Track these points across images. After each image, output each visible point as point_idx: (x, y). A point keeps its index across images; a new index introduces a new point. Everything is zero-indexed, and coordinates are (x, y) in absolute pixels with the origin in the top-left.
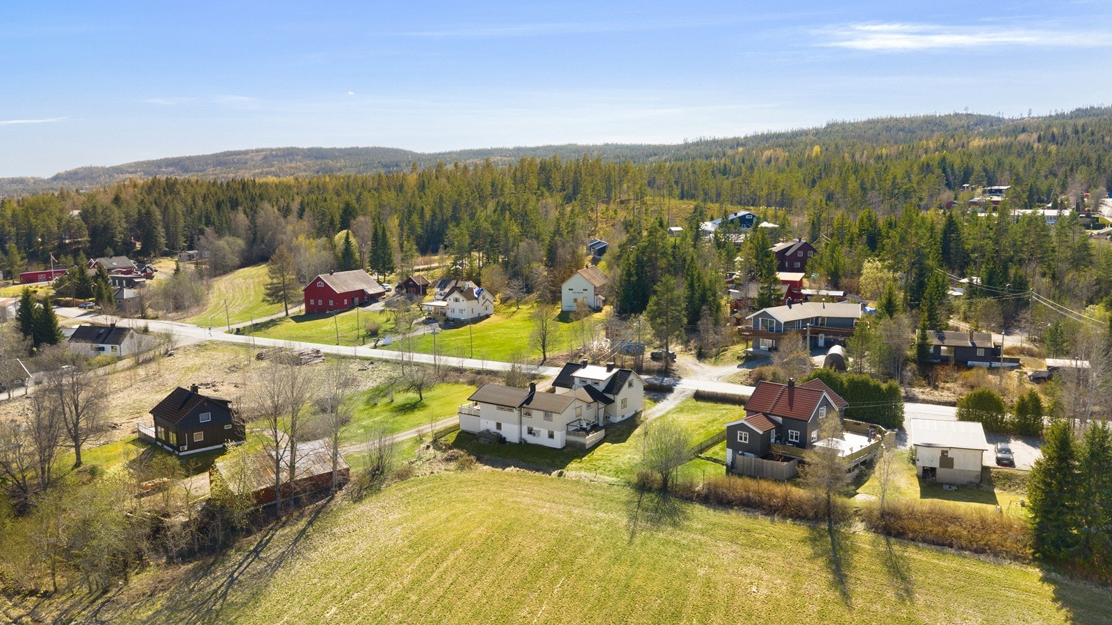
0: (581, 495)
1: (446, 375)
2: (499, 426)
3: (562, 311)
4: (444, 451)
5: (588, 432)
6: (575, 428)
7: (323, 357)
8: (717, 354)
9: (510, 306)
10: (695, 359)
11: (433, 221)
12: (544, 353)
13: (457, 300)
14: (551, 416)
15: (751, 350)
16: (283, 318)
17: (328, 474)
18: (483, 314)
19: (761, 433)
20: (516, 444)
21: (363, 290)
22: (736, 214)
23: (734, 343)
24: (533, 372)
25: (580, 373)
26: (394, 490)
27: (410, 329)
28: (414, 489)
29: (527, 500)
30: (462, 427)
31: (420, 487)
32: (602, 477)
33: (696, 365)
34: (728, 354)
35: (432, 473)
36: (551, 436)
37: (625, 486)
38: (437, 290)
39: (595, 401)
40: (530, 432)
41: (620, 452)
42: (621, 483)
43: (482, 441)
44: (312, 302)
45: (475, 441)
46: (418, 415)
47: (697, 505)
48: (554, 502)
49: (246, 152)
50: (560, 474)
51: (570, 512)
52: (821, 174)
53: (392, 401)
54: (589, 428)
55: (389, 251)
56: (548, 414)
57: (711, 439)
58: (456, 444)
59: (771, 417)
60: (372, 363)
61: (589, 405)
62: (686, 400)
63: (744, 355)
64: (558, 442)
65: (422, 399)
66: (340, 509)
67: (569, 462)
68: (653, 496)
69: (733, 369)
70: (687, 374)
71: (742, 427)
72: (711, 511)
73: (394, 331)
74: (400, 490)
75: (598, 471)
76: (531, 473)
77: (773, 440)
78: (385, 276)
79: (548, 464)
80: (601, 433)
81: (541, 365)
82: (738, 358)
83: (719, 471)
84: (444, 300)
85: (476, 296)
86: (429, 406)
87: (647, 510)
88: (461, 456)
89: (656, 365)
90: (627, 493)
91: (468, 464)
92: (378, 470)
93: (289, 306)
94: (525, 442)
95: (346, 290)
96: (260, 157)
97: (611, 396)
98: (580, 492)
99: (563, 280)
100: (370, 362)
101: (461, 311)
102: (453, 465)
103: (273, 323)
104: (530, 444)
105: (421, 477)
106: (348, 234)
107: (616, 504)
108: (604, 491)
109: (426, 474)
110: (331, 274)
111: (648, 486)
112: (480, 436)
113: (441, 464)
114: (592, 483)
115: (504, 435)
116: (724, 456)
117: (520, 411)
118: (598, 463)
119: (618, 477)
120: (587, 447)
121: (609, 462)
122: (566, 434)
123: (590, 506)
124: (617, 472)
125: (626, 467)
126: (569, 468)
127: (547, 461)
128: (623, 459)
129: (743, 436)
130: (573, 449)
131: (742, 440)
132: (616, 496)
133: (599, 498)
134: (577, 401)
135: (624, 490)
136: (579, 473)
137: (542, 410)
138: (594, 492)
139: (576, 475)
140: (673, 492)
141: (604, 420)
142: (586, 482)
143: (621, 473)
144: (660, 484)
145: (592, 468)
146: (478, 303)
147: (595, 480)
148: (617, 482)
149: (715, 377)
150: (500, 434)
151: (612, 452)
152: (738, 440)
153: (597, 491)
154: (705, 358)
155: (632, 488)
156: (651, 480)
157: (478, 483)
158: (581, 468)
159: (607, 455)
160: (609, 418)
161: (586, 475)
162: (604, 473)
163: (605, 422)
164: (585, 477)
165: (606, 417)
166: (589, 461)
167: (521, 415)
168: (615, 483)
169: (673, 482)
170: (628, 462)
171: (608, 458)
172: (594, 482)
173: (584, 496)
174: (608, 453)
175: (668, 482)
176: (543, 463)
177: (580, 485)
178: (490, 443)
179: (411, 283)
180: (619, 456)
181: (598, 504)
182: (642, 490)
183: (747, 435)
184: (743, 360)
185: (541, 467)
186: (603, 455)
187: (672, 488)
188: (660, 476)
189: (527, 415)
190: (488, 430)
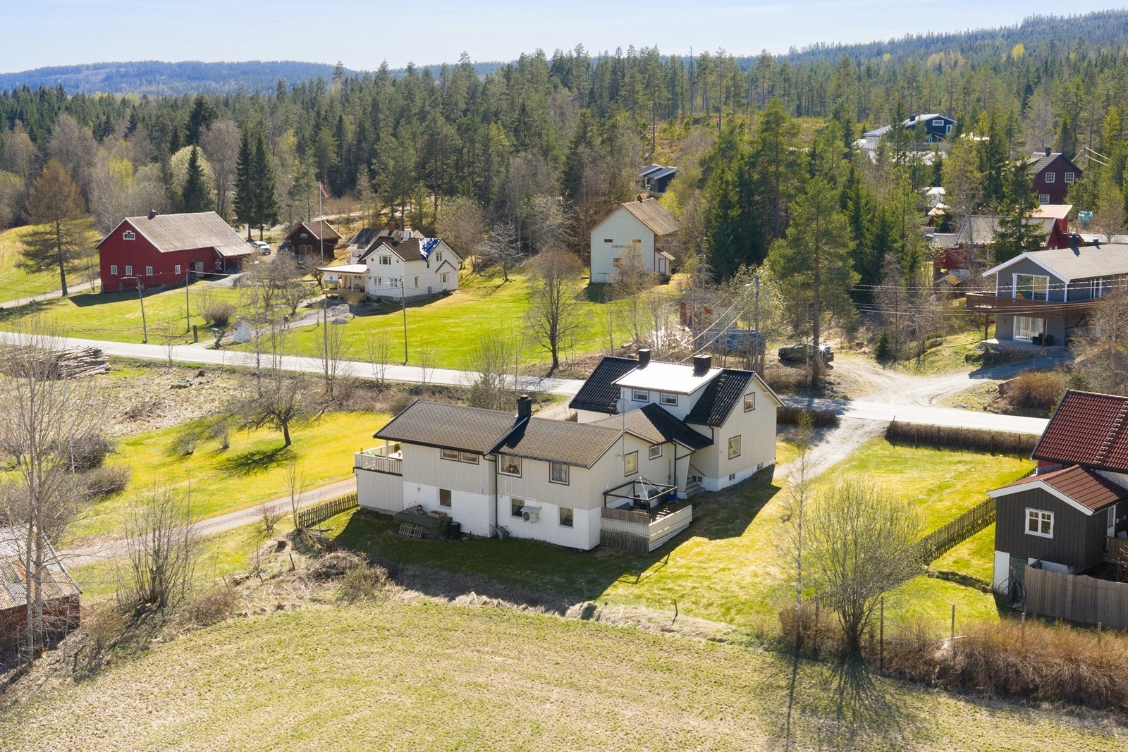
0: (641, 668)
1: (348, 396)
2: (445, 497)
3: (591, 284)
4: (317, 555)
5: (653, 513)
6: (622, 502)
7: (107, 365)
8: (921, 352)
9: (491, 277)
10: (874, 363)
11: (359, 142)
12: (554, 352)
13: (385, 261)
14: (568, 473)
15: (995, 341)
16: (58, 300)
17: (14, 610)
18: (438, 287)
19: (1089, 512)
20: (484, 539)
21: (212, 249)
22: (913, 119)
23: (953, 331)
24: (531, 388)
25: (633, 378)
26: (179, 650)
27: (293, 314)
28: (230, 648)
29: (503, 681)
30: (363, 502)
31: (243, 644)
32: (690, 619)
33: (876, 373)
34: (945, 351)
35: (280, 607)
36: (567, 520)
37: (750, 644)
38: (353, 248)
39: (669, 439)
40: (518, 510)
41: (731, 560)
42: (738, 638)
43: (406, 531)
44: (114, 270)
45: (390, 533)
46: (275, 477)
47: (944, 699)
48: (571, 685)
49: (77, 70)
50: (588, 613)
51: (612, 715)
52: (1039, 77)
53: (226, 447)
54: (654, 503)
55: (270, 184)
56: (559, 472)
57: (947, 528)
58: (347, 540)
59: (1104, 474)
60: (201, 374)
61: (654, 448)
62: (870, 444)
63: (980, 352)
64: (582, 535)
65: (288, 442)
66: (39, 697)
67: (610, 582)
68: (827, 673)
69: (961, 380)
70: (861, 391)
71: (1038, 498)
72: (983, 715)
73: (258, 320)
74: (196, 650)
75: (680, 606)
76: (516, 610)
77: (1111, 531)
78: (262, 229)
79: (558, 586)
80: (683, 516)
81: (549, 375)
82: (968, 358)
83: (980, 607)
84: (362, 261)
85: (423, 253)
86: (303, 457)
87: (814, 711)
88: (353, 567)
89: (791, 373)
90: (757, 663)
91: (366, 585)
92: (153, 599)
93: (68, 278)
94: (506, 534)
95: (180, 246)
96: (100, 77)
97: (704, 430)
98: (637, 659)
99: (593, 224)
100: (197, 372)
101: (394, 281)
102: (331, 590)
103: (35, 307)
104: (516, 540)
105: (251, 618)
106: (194, 154)
107: (731, 694)
108: (697, 659)
109: (265, 611)
110: (151, 216)
111: (811, 644)
112: (403, 521)
113: (303, 587)
114: (668, 635)
115: (456, 519)
116: (986, 569)
117: (494, 463)
118: (680, 586)
119: (731, 621)
120: (651, 547)
121: (706, 583)
122: (602, 516)
123: (664, 699)
124: (728, 609)
125: (748, 597)
126: (609, 597)
127: (557, 579)
128: (739, 577)
129: (1040, 520)
130: (617, 552)
131: (1036, 530)
132: (731, 672)
133: (688, 676)
134: (627, 438)
135: (748, 656)
136: (635, 611)
137: (546, 460)
138: (673, 659)
139: (627, 615)
140: (875, 660)
141: (690, 485)
142: (651, 633)
143: (739, 612)
144: (840, 642)
145: (666, 598)
146: (428, 267)
147: (674, 628)
148: (729, 633)
149: (923, 398)
150: (449, 516)
151: (710, 560)
152: (1027, 531)
153: (681, 659)
154: (895, 359)
155: (769, 651)
156: (816, 631)
157: (387, 633)
158: (639, 597)
159: (701, 567)
160: (700, 479)
161: (650, 616)
162: (696, 611)
163: (692, 489)
164: (649, 620)
165: (694, 478)
166: (657, 581)
167: (496, 473)
168: (724, 637)
169: (872, 637)
170: (754, 585)
171: (703, 574)
172: (671, 634)
173: (647, 672)
174: (704, 562)
175: (860, 634)
176: (547, 583)
177: (637, 641)
178: (423, 537)
179: (304, 235)
180: (729, 569)
181: (684, 693)
182: (796, 656)
183: (1049, 518)
184: (981, 362)
185: (542, 595)
186: (690, 568)
187: (872, 650)
188: (840, 621)
189: (510, 472)
190: (420, 506)
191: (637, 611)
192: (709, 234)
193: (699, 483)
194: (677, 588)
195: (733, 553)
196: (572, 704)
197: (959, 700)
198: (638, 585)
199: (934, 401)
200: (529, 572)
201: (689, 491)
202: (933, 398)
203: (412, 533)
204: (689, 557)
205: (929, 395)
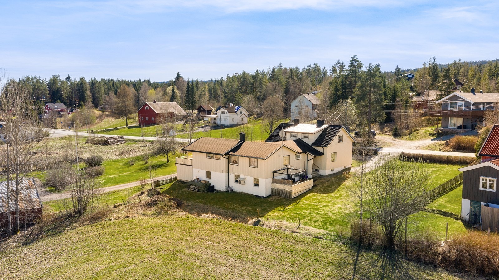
0: (277, 250)
2: (209, 175)
5: (295, 182)
6: (282, 176)
7: (125, 141)
8: (410, 134)
10: (392, 137)
13: (223, 113)
14: (257, 162)
15: (441, 128)
16: (124, 127)
18: (240, 122)
20: (222, 192)
21: (173, 113)
23: (423, 126)
25: (291, 129)
26: (75, 233)
28: (96, 234)
29: (207, 254)
32: (306, 227)
33: (393, 140)
34: (420, 133)
35: (127, 217)
36: (257, 185)
37: (334, 240)
39: (304, 152)
40: (237, 180)
41: (329, 202)
42: (330, 237)
43: (192, 189)
44: (142, 119)
45: (186, 189)
48: (240, 257)
50: (258, 223)
53: (146, 163)
54: (296, 178)
56: (253, 162)
61: (297, 155)
63: (435, 132)
64: (263, 190)
65: (168, 161)
67: (271, 210)
68: (376, 257)
69: (428, 141)
70: (387, 145)
71: (487, 171)
74: (82, 234)
75: (302, 221)
76: (226, 221)
79: (248, 211)
80: (309, 183)
82: (430, 135)
84: (216, 114)
85: (236, 110)
90: (337, 250)
91: (166, 209)
92: (78, 212)
94: (232, 190)
97: (320, 149)
98: (276, 245)
100: (151, 143)
101: (225, 120)
104: (236, 192)
105: (113, 221)
106: (173, 88)
107: (322, 266)
108: (307, 247)
109: (120, 218)
110: (155, 102)
111: (367, 242)
112: (191, 184)
113: (141, 209)
114: (294, 234)
115: (212, 184)
116: (456, 209)
117: (227, 159)
118: (304, 212)
119: (326, 229)
120: (293, 196)
121: (316, 212)
122: (272, 182)
123: (286, 267)
124: (326, 223)
125: (336, 218)
126: (270, 216)
127: (249, 208)
128: (332, 209)
129: (488, 182)
130: (278, 198)
131: (486, 187)
132: (324, 254)
133: (301, 255)
134: (284, 149)
135: (334, 246)
136: (280, 222)
137: (248, 157)
138: (295, 246)
139: (276, 225)
140: (403, 251)
141: (313, 173)
142: (286, 233)
143: (330, 225)
144: (383, 241)
145: (296, 218)
146: (237, 115)
147: (297, 231)
148: (324, 234)
149: (413, 147)
150: (210, 182)
151: (320, 202)
152: (481, 188)
153: (299, 246)
154: (401, 136)
155: (345, 244)
156: (370, 234)
157: (166, 229)
158: (283, 217)
159: (315, 205)
160: (318, 171)
161: (287, 225)
162: (310, 224)
163: (314, 174)
164: (286, 227)
165: (316, 170)
166: (293, 210)
167: (228, 164)
168: (322, 236)
169: (400, 239)
170: (339, 213)
171: (315, 208)
172: (296, 234)
173: (280, 252)
174: (317, 203)
175: (394, 237)
176: (244, 210)
177: (278, 237)
178: (198, 191)
179: (202, 109)
180: (328, 206)
181: (297, 265)
182: (359, 248)
183: (493, 181)
184: (436, 136)
185: (240, 215)
186: (310, 205)
187: (401, 246)
188: (383, 229)
189: (234, 163)
190: (198, 178)
191: (281, 223)
192: (331, 100)
193: (318, 172)
194: (302, 213)
195: (330, 199)
196: (236, 267)
197: (455, 276)
198: (284, 211)
199: (418, 148)
200: (237, 205)
201: (313, 175)
202: (417, 147)
203: (194, 189)
204: (310, 201)
205: (416, 146)
